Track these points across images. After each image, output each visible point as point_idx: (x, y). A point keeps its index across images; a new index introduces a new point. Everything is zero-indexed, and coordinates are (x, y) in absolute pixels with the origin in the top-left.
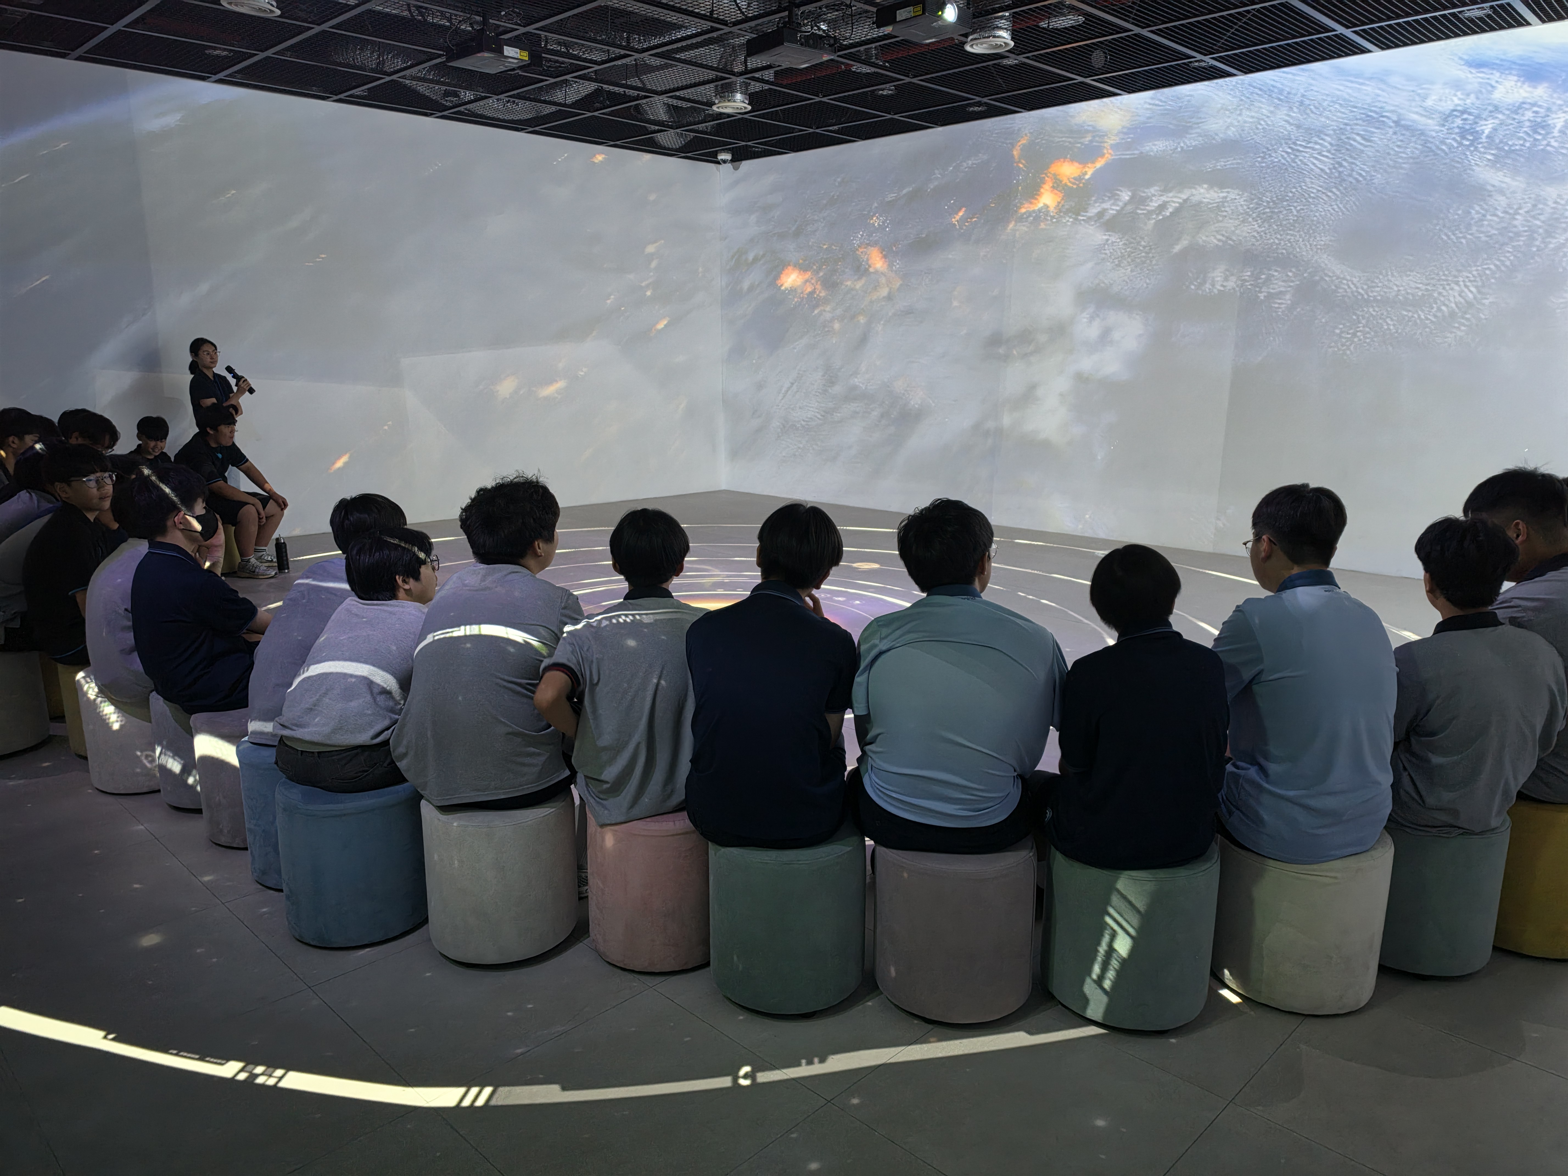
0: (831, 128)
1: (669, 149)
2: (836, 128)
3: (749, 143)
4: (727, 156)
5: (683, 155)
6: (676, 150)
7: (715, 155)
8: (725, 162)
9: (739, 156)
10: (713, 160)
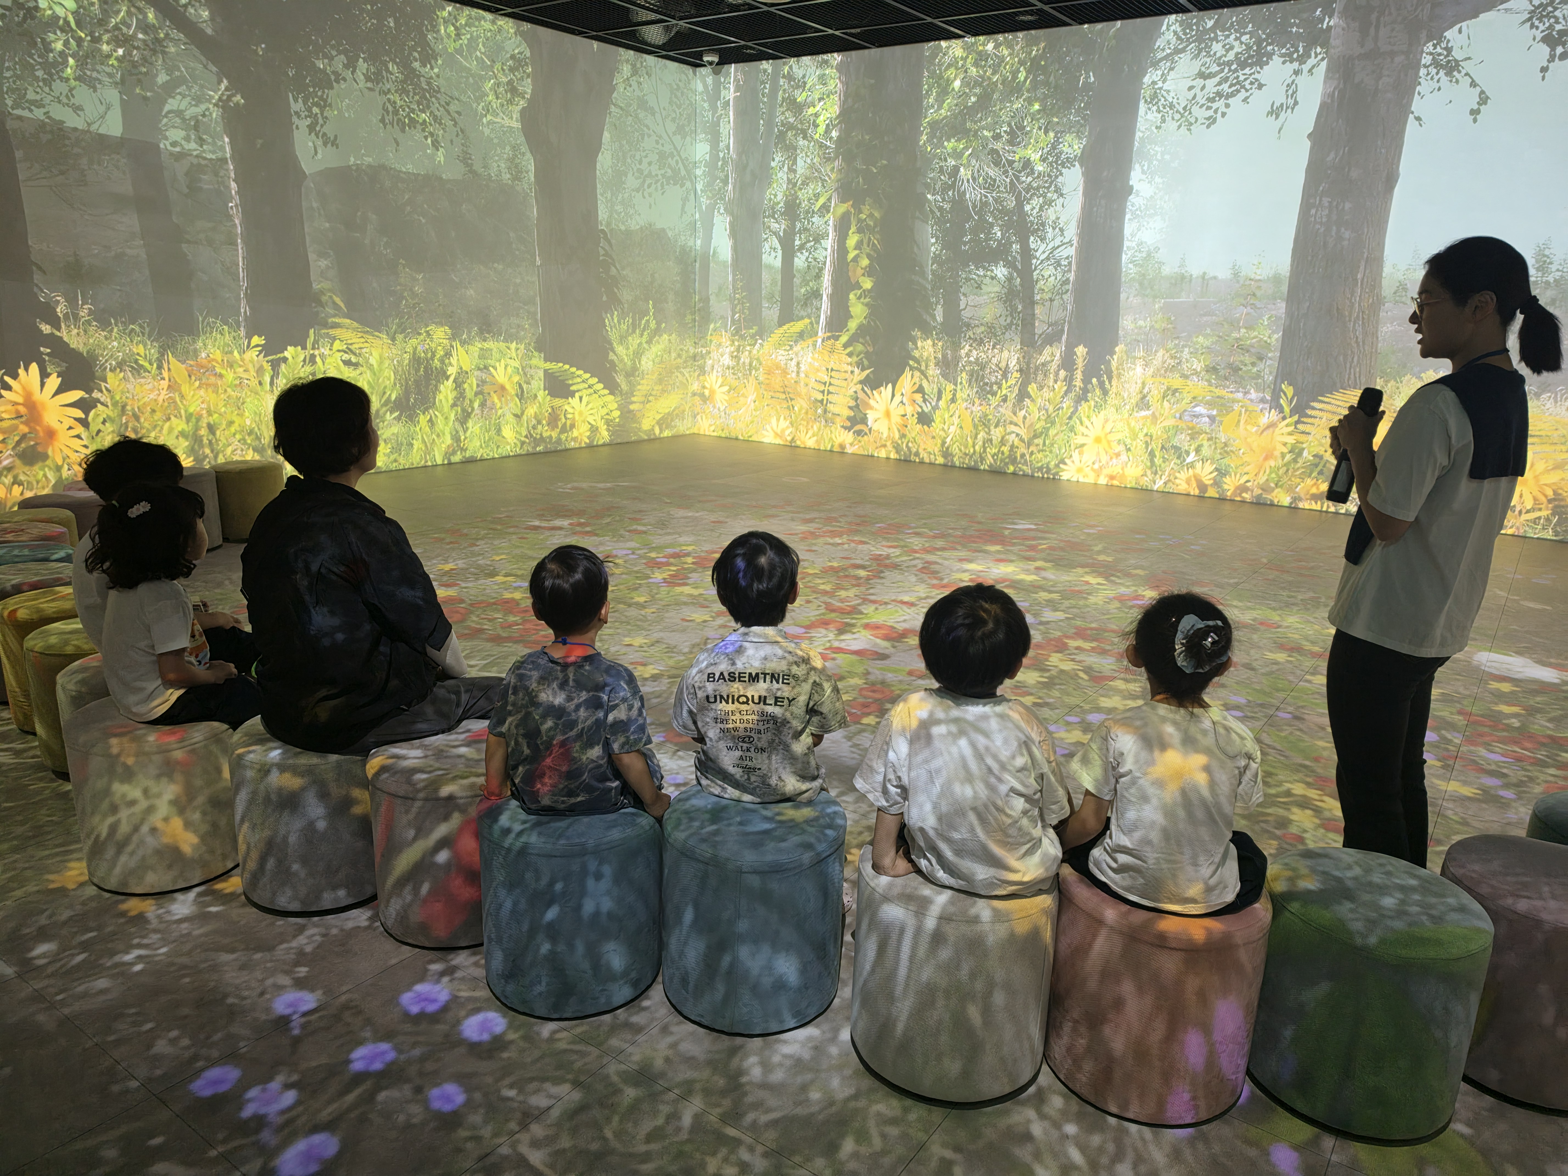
0: (853, 31)
1: (650, 45)
2: (858, 30)
3: (750, 44)
4: (716, 59)
5: (664, 53)
6: (658, 47)
7: (700, 56)
8: (711, 63)
9: (728, 57)
10: (696, 62)
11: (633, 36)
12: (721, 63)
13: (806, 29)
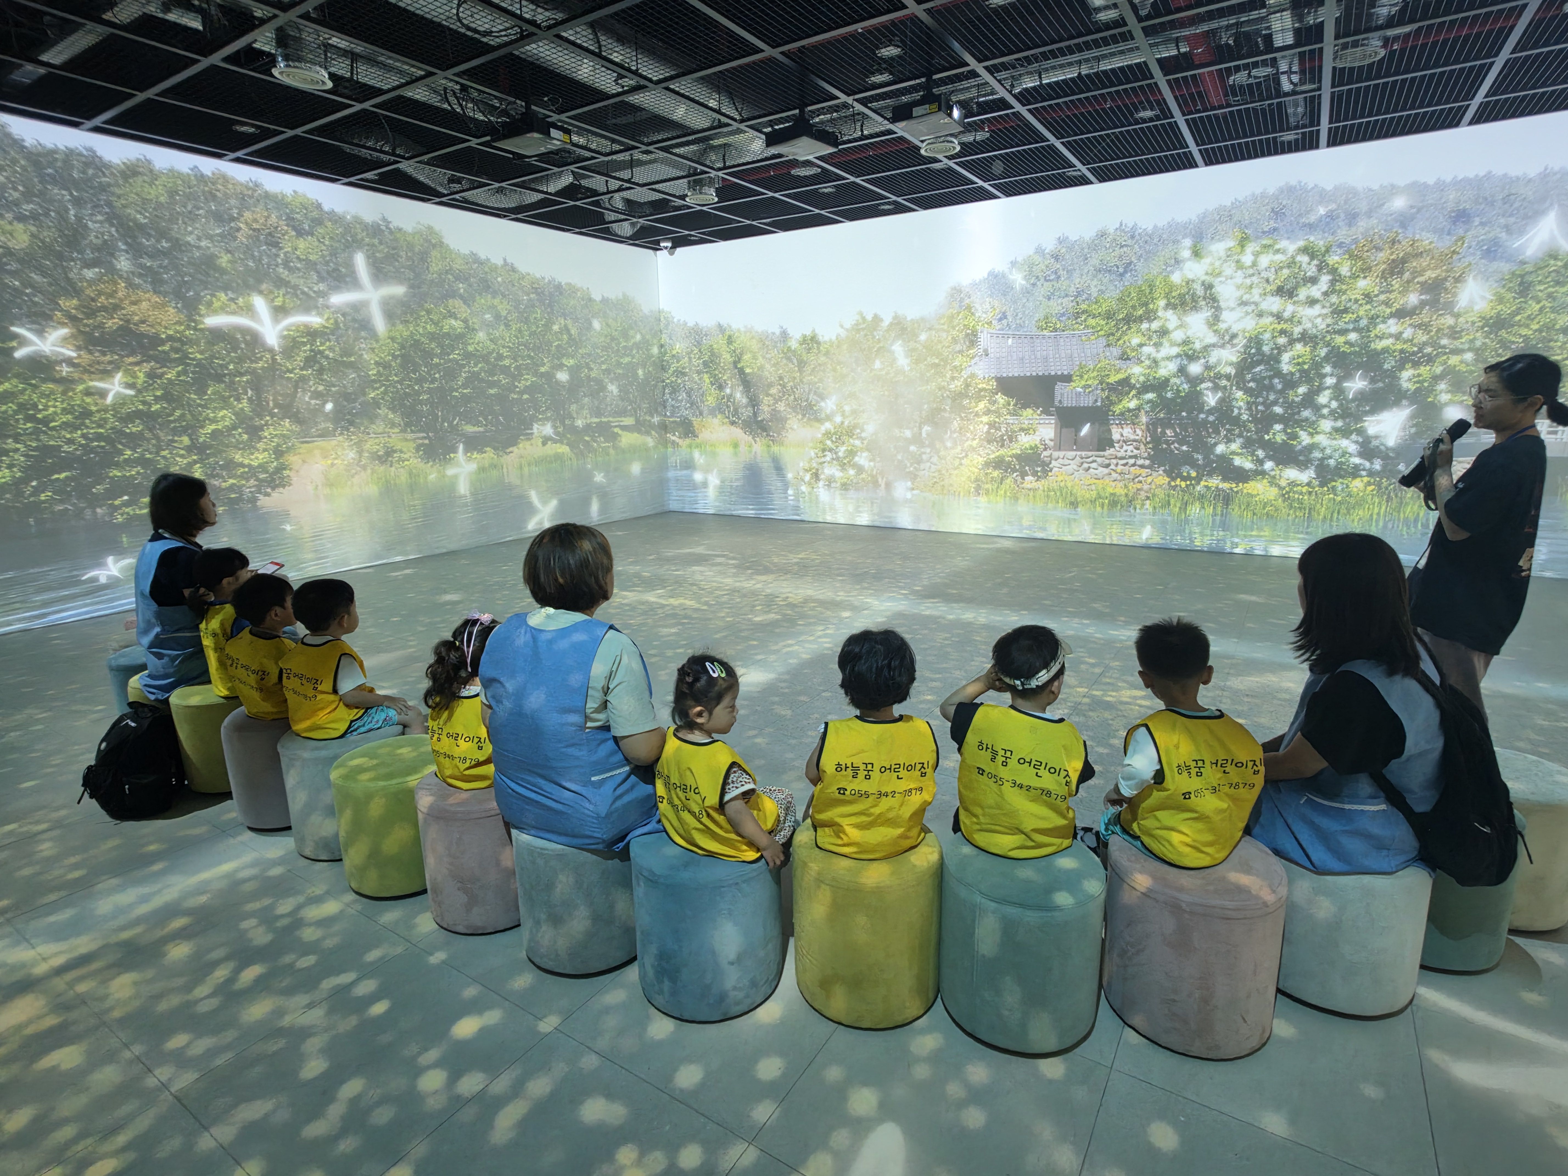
0: (764, 221)
1: (621, 237)
2: (768, 220)
3: (693, 233)
5: (632, 242)
6: (627, 238)
8: (666, 248)
9: (678, 243)
10: (655, 247)
11: (607, 231)
12: (674, 247)
13: (731, 221)
